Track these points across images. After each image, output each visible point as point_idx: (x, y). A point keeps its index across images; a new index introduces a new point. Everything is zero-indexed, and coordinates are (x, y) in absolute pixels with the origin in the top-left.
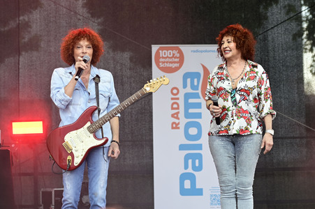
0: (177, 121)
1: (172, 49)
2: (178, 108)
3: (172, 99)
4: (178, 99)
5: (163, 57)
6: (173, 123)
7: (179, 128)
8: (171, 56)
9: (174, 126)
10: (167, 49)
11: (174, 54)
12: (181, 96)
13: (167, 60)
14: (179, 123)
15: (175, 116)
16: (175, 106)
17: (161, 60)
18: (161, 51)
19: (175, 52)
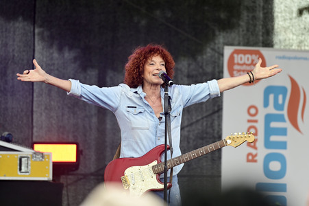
0: (253, 151)
1: (251, 53)
2: (255, 134)
3: (249, 121)
4: (256, 121)
5: (238, 64)
6: (249, 154)
7: (256, 161)
8: (250, 62)
9: (250, 158)
10: (245, 52)
11: (253, 61)
12: (260, 118)
13: (244, 67)
14: (256, 155)
15: (252, 145)
16: (253, 131)
17: (236, 67)
18: (235, 56)
19: (254, 57)
